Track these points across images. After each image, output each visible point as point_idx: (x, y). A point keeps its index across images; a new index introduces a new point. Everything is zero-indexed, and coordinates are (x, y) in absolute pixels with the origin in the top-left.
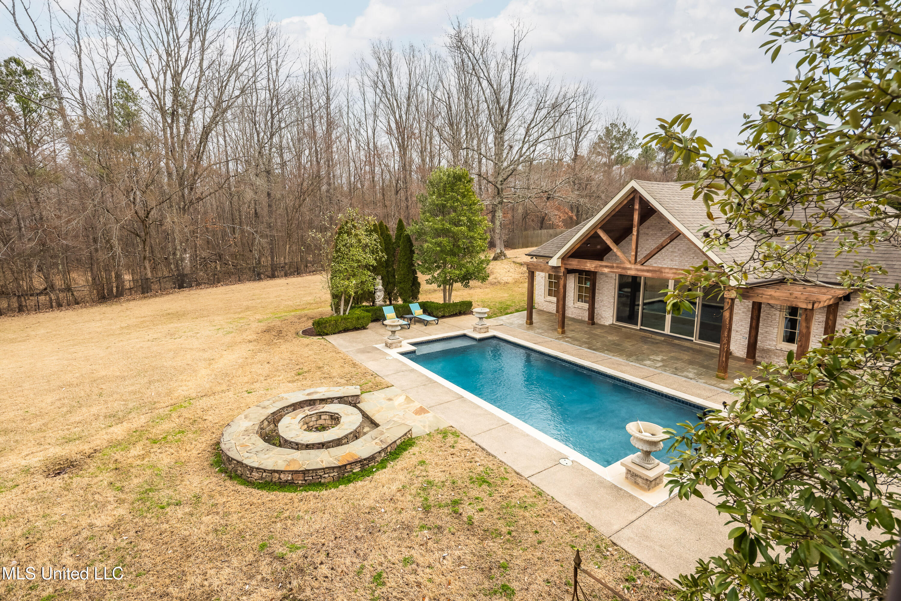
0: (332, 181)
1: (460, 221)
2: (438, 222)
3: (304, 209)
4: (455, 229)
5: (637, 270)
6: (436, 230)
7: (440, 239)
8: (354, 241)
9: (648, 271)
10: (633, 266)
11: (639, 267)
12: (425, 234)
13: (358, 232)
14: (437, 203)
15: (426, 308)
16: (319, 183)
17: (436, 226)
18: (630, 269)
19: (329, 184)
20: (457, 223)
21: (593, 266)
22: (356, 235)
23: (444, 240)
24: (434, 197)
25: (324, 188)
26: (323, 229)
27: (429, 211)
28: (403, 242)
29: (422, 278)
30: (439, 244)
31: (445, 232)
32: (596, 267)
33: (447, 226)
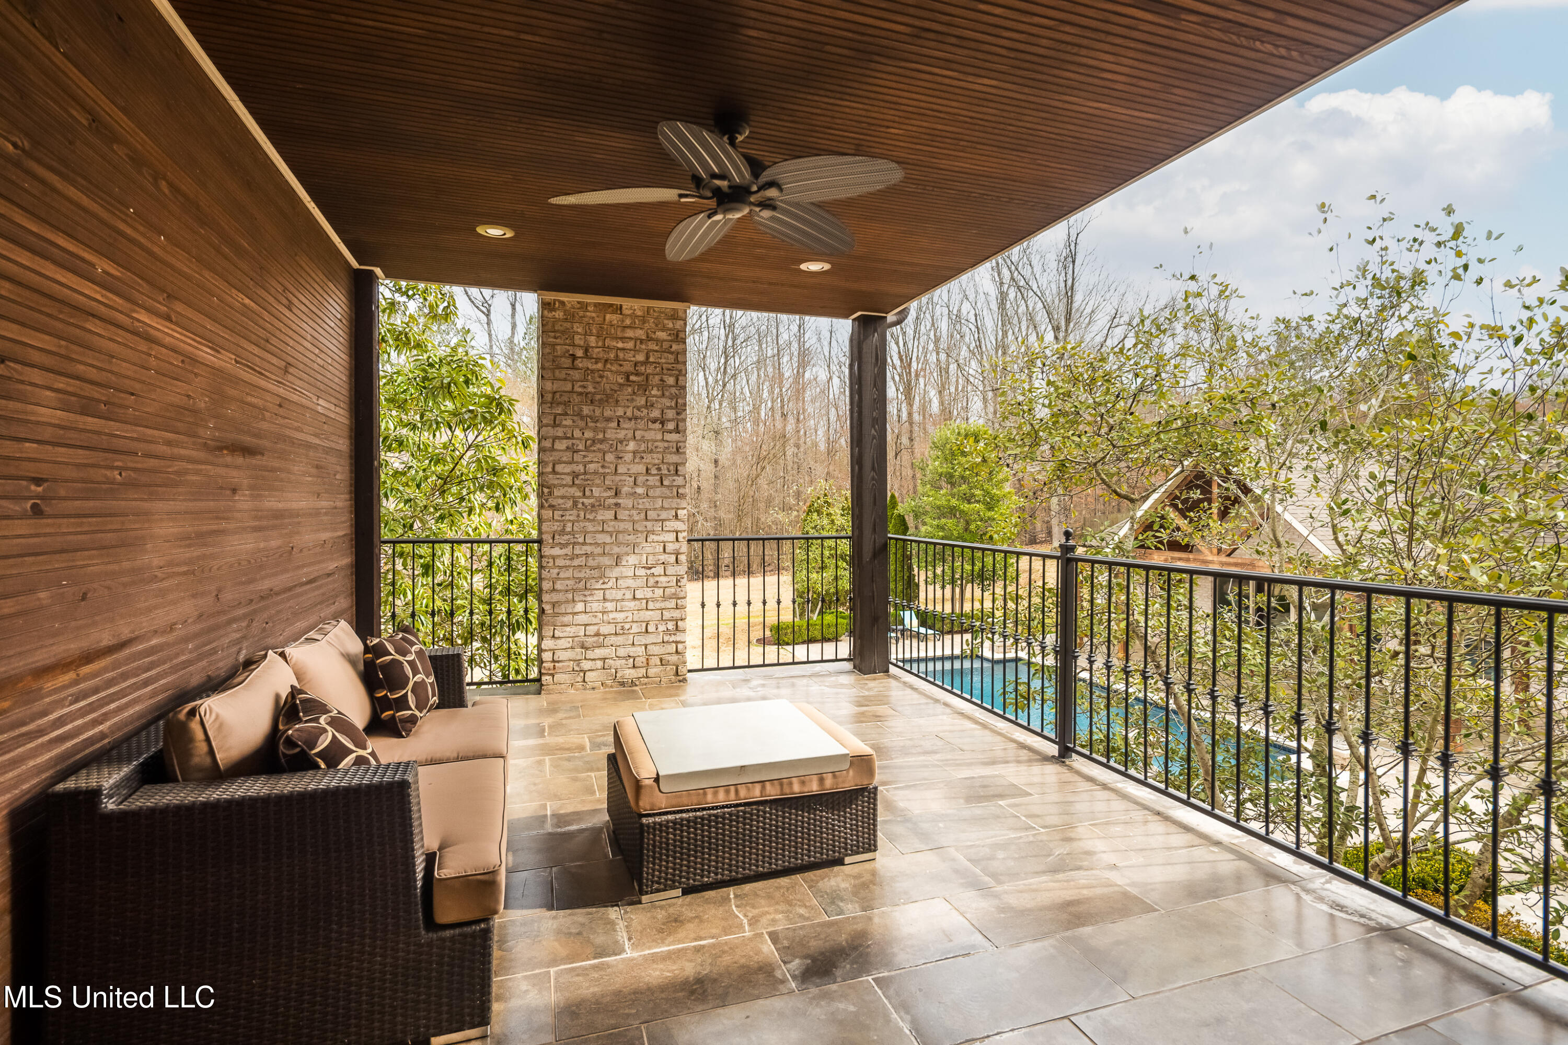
0: (801, 442)
1: (973, 495)
2: (943, 496)
3: (762, 482)
4: (965, 507)
5: (1223, 564)
6: (939, 508)
7: (943, 521)
8: (825, 521)
9: (1236, 565)
10: (1215, 558)
11: (1223, 558)
12: (925, 513)
13: (831, 510)
14: (940, 470)
15: (925, 619)
16: (784, 445)
17: (938, 503)
18: (1211, 562)
19: (798, 446)
20: (969, 499)
21: (1163, 558)
22: (829, 515)
23: (950, 523)
24: (937, 463)
25: (790, 451)
26: (786, 508)
27: (930, 482)
28: (894, 526)
29: (921, 576)
30: (942, 528)
31: (952, 512)
32: (1166, 560)
33: (954, 502)
